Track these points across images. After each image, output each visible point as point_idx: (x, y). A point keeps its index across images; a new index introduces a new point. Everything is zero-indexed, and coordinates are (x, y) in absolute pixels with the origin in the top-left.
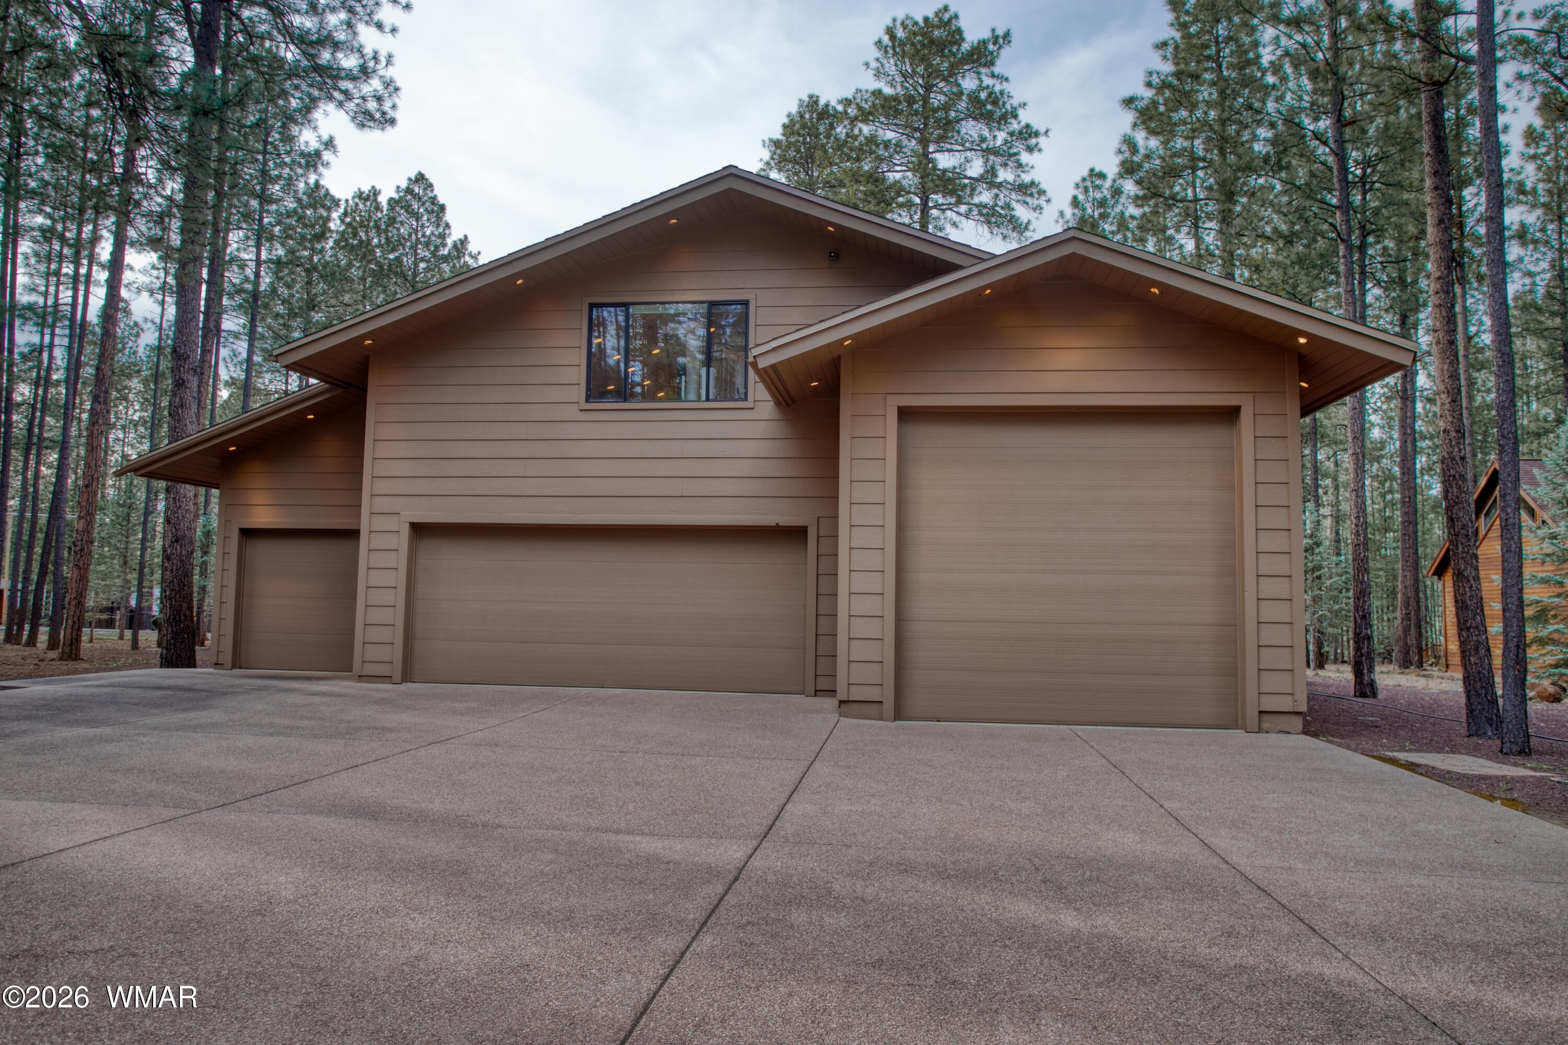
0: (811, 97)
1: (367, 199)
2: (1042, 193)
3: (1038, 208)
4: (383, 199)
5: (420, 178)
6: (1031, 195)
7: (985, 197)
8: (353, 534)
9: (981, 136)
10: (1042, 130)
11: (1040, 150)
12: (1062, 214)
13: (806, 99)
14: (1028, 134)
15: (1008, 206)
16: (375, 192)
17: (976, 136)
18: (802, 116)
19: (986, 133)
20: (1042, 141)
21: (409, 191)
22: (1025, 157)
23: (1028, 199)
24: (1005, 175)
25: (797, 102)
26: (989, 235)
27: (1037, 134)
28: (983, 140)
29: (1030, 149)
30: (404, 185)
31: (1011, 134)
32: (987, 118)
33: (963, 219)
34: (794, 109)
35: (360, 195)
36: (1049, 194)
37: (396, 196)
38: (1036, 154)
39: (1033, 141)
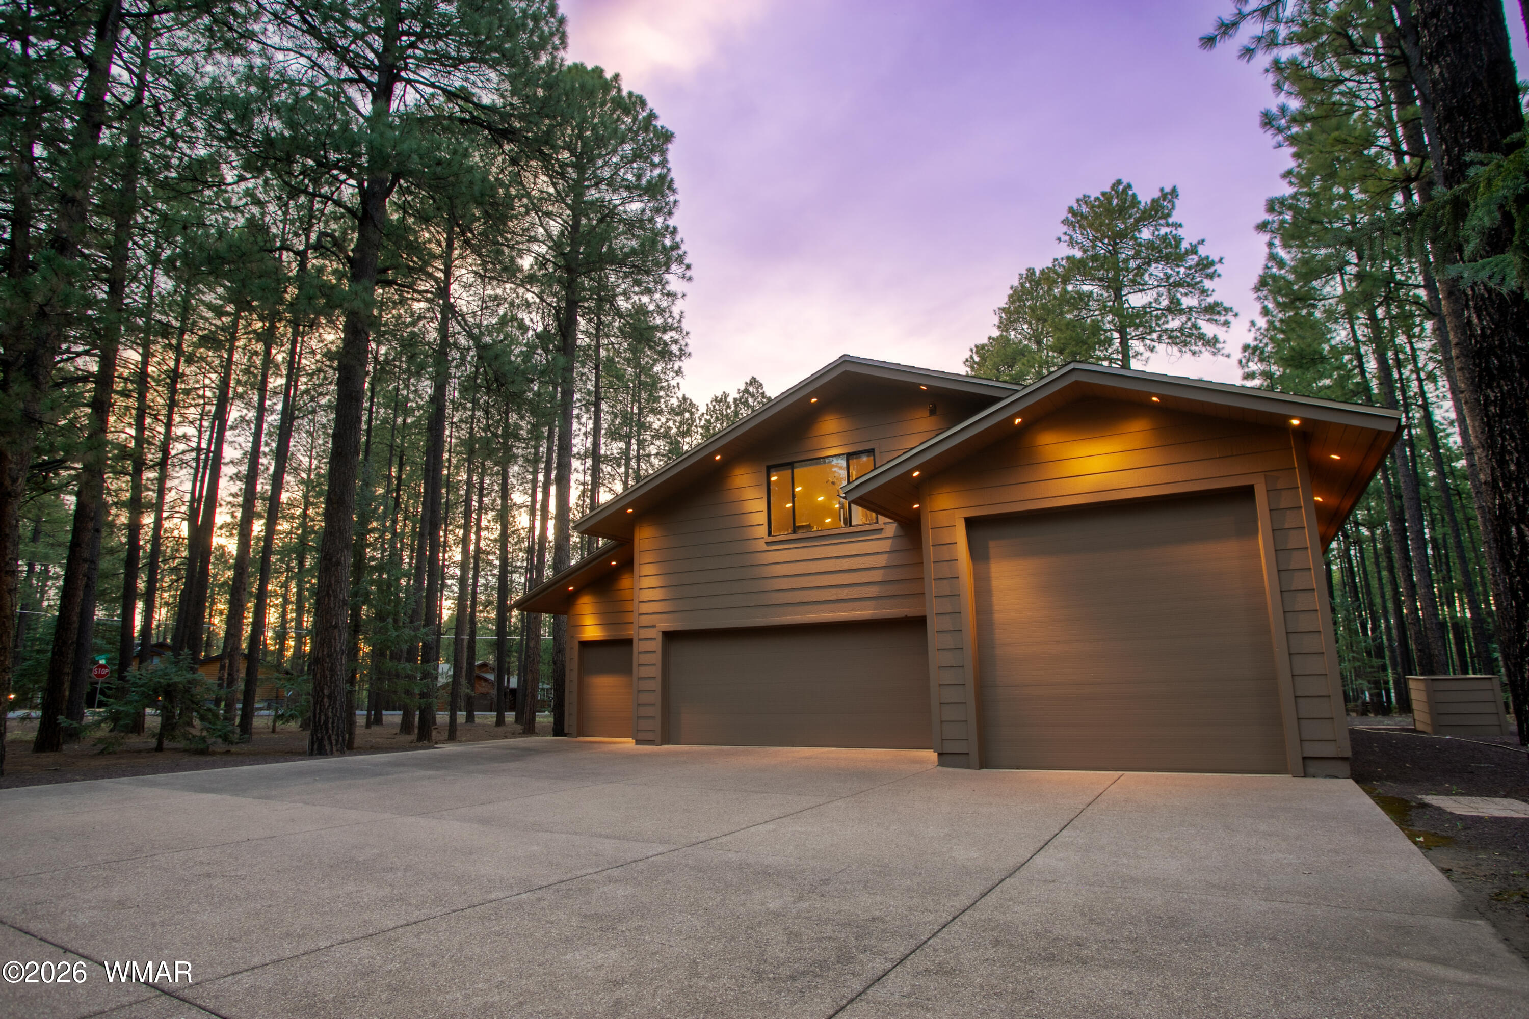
0: (1028, 270)
1: (720, 401)
2: (1227, 310)
3: (1226, 323)
4: (730, 400)
5: (753, 381)
6: (1219, 313)
7: (1174, 323)
8: (629, 642)
9: (1165, 274)
10: (1216, 259)
11: (1219, 276)
12: (1253, 324)
13: (1024, 272)
14: (1205, 265)
15: (1195, 326)
16: (726, 396)
17: (1161, 275)
18: (1022, 285)
19: (1169, 271)
20: (1218, 267)
21: (746, 391)
22: (1207, 284)
23: (1216, 317)
24: (1187, 302)
25: (1017, 276)
26: (1179, 354)
27: (1212, 264)
28: (1168, 277)
29: (1211, 277)
30: (742, 388)
31: (1190, 268)
32: (1167, 259)
33: (1156, 344)
34: (1016, 283)
35: (716, 400)
36: (1235, 310)
37: (737, 396)
38: (1216, 279)
39: (1211, 270)
